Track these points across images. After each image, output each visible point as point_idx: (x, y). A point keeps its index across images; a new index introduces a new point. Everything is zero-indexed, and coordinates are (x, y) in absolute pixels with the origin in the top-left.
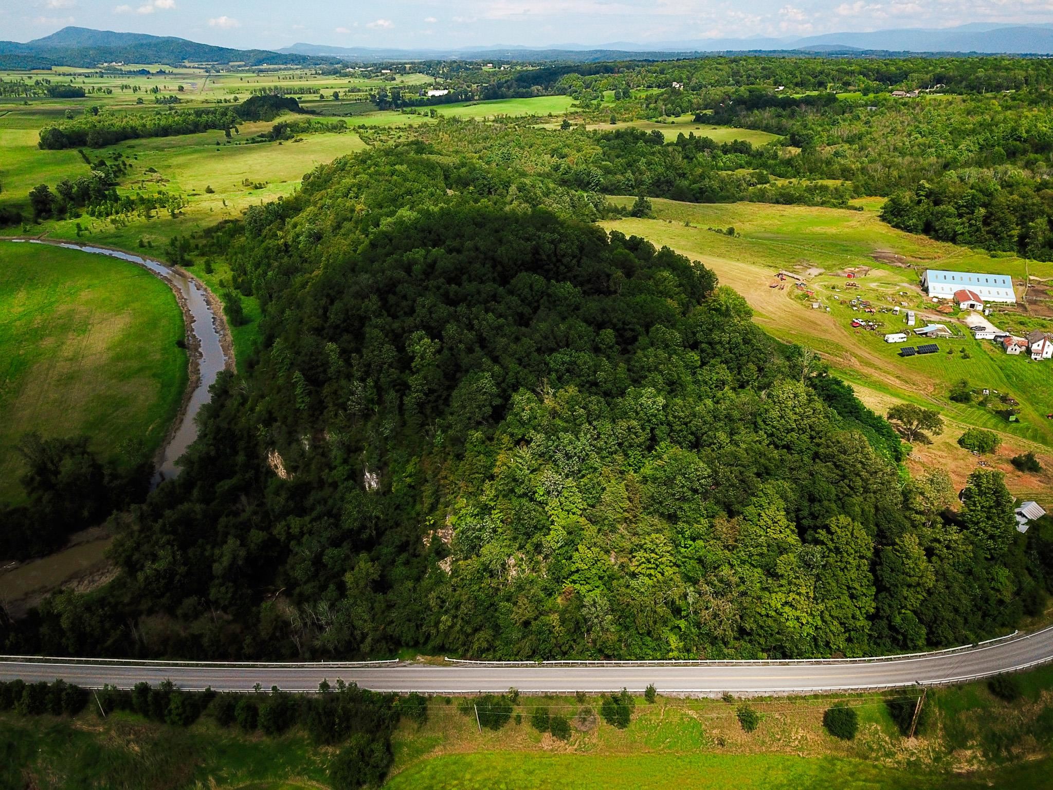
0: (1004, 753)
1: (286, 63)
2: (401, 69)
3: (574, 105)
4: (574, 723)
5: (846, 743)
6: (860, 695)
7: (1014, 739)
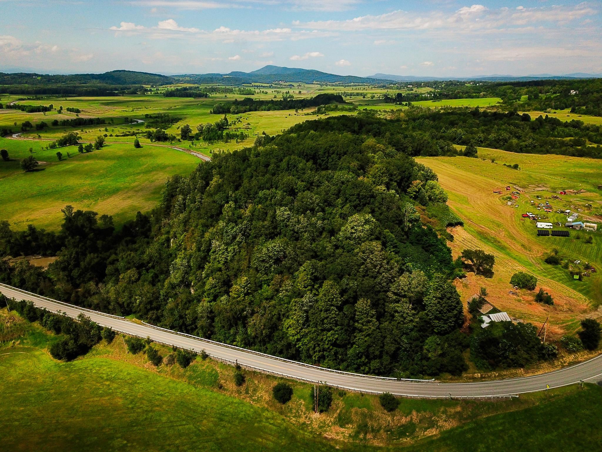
0: (361, 436)
1: (363, 83)
2: (418, 85)
3: (499, 103)
4: (165, 360)
5: (279, 405)
6: (304, 384)
7: (375, 431)
